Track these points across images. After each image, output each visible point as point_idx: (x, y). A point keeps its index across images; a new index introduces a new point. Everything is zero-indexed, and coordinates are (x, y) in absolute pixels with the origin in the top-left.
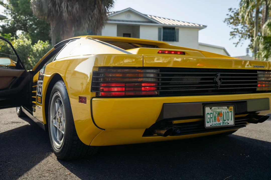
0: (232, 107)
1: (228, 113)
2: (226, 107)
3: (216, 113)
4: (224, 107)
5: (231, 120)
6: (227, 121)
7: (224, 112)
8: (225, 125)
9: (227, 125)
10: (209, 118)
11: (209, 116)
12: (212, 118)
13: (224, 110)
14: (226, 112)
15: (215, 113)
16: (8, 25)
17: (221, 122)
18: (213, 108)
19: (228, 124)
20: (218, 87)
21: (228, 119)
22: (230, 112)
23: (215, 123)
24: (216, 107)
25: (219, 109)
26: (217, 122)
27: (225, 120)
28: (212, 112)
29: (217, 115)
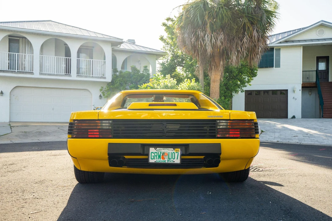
0: (179, 149)
1: (174, 154)
2: (172, 149)
3: (161, 153)
4: (169, 149)
5: (177, 159)
6: (172, 159)
7: (169, 153)
8: (170, 162)
9: (172, 162)
10: (153, 156)
11: (153, 155)
12: (156, 156)
13: (170, 151)
14: (171, 153)
15: (159, 153)
16: (167, 61)
17: (166, 159)
18: (158, 149)
19: (174, 162)
20: (164, 133)
21: (174, 158)
22: (176, 153)
23: (159, 160)
24: (161, 148)
25: (164, 149)
26: (161, 160)
27: (171, 159)
28: (157, 152)
29: (162, 154)
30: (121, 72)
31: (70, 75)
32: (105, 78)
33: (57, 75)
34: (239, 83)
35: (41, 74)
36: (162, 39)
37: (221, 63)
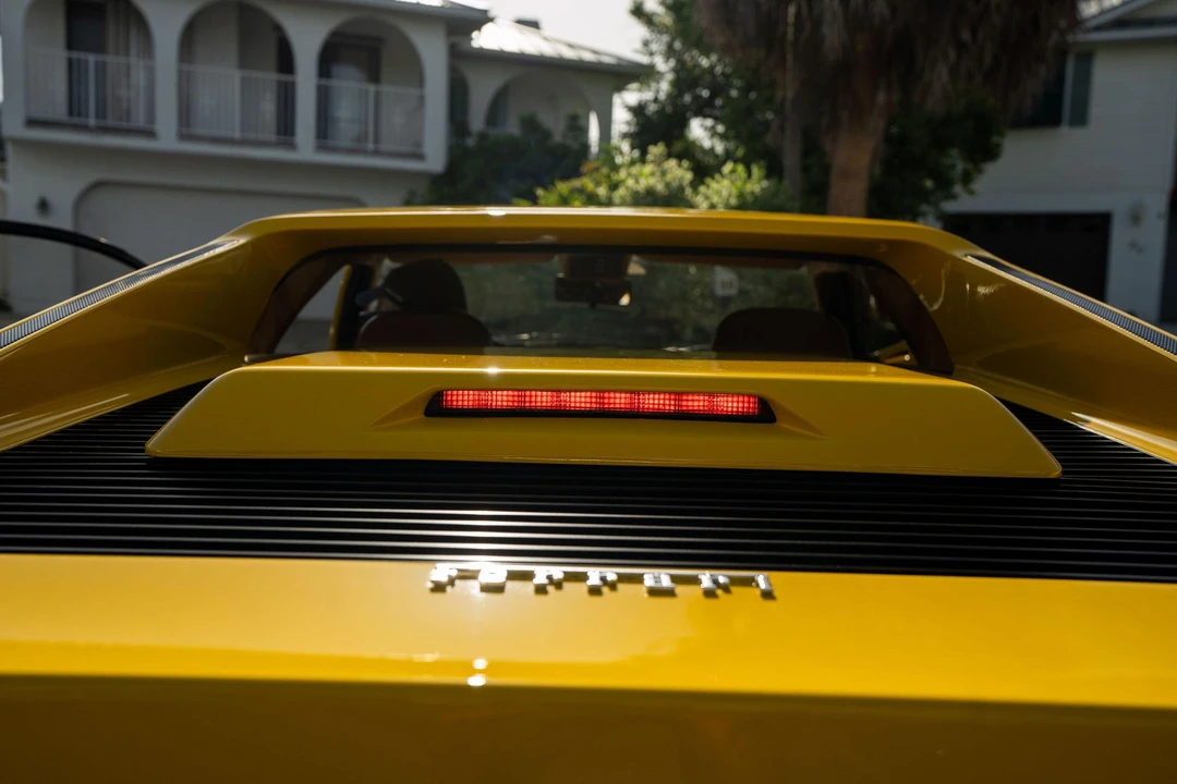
30: (482, 136)
31: (291, 146)
32: (420, 157)
33: (243, 142)
34: (929, 184)
35: (184, 137)
36: (638, 12)
37: (881, 98)
